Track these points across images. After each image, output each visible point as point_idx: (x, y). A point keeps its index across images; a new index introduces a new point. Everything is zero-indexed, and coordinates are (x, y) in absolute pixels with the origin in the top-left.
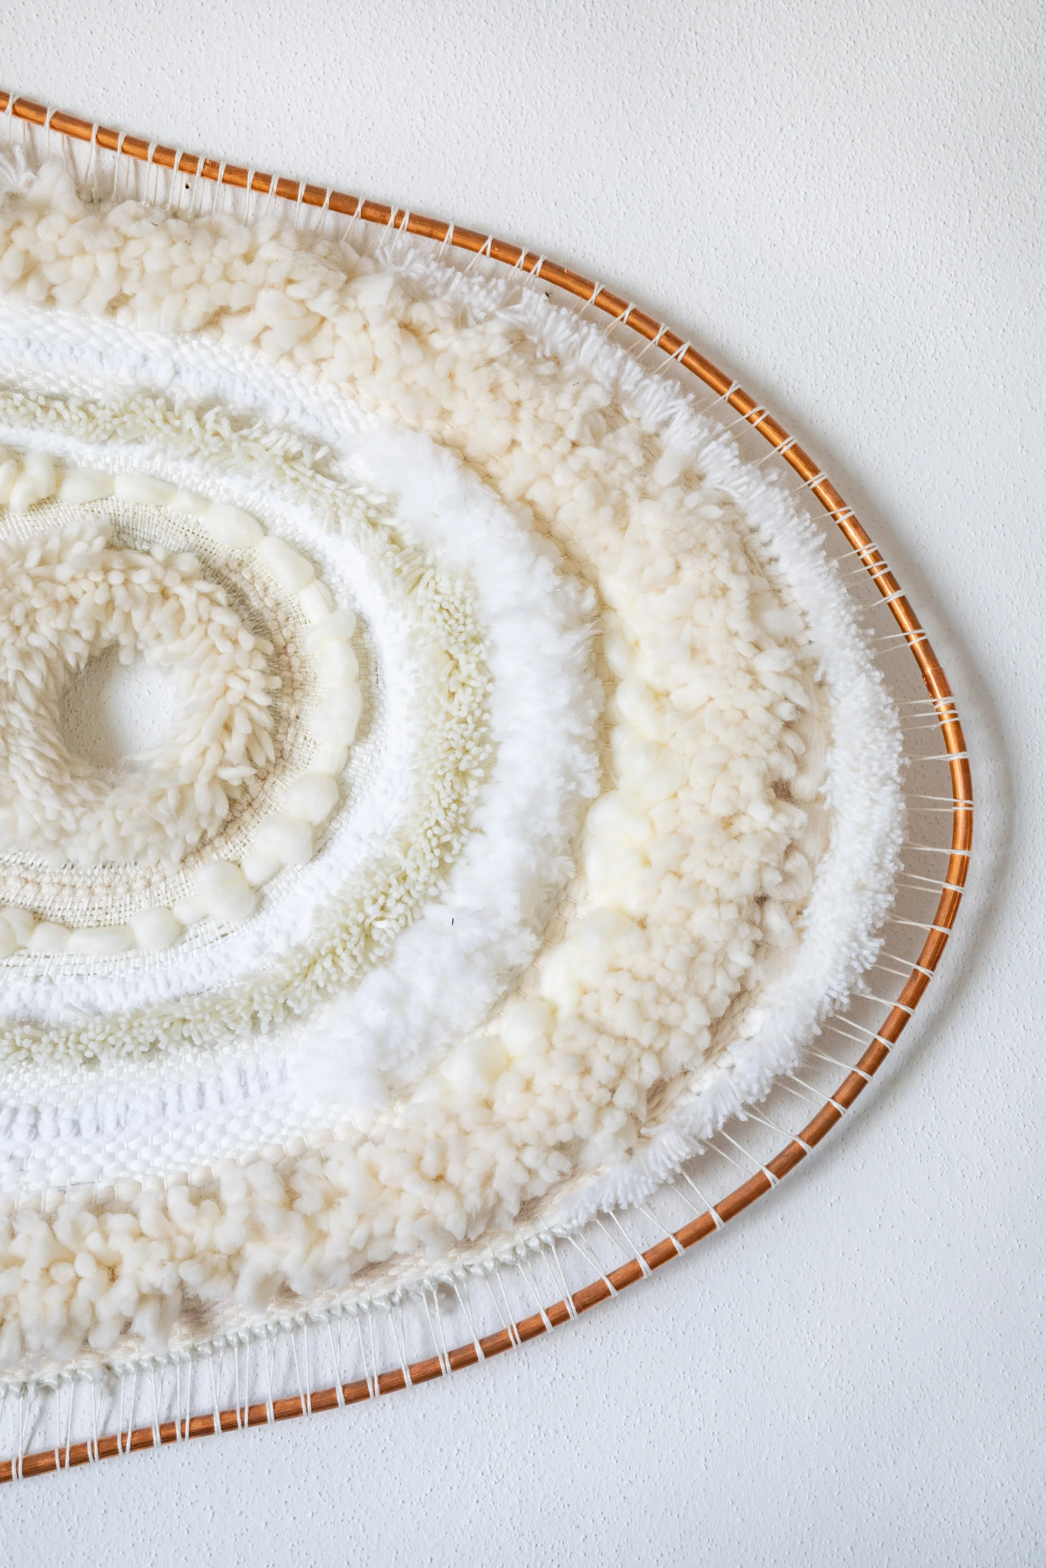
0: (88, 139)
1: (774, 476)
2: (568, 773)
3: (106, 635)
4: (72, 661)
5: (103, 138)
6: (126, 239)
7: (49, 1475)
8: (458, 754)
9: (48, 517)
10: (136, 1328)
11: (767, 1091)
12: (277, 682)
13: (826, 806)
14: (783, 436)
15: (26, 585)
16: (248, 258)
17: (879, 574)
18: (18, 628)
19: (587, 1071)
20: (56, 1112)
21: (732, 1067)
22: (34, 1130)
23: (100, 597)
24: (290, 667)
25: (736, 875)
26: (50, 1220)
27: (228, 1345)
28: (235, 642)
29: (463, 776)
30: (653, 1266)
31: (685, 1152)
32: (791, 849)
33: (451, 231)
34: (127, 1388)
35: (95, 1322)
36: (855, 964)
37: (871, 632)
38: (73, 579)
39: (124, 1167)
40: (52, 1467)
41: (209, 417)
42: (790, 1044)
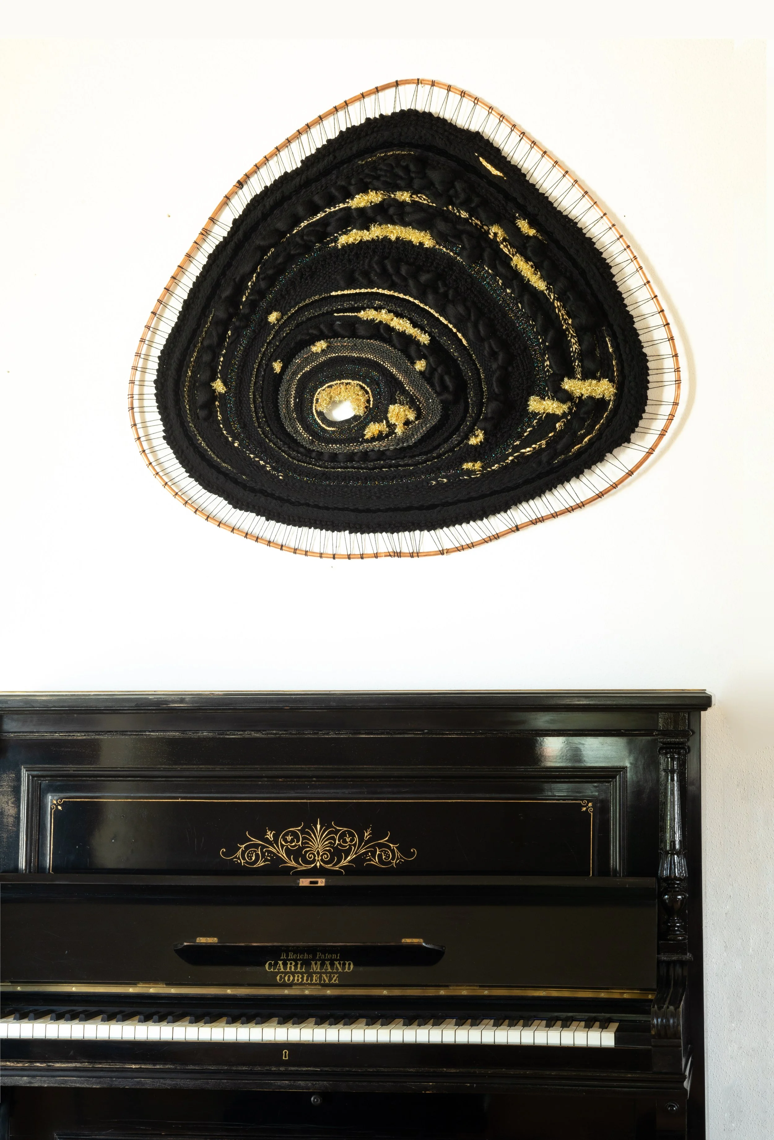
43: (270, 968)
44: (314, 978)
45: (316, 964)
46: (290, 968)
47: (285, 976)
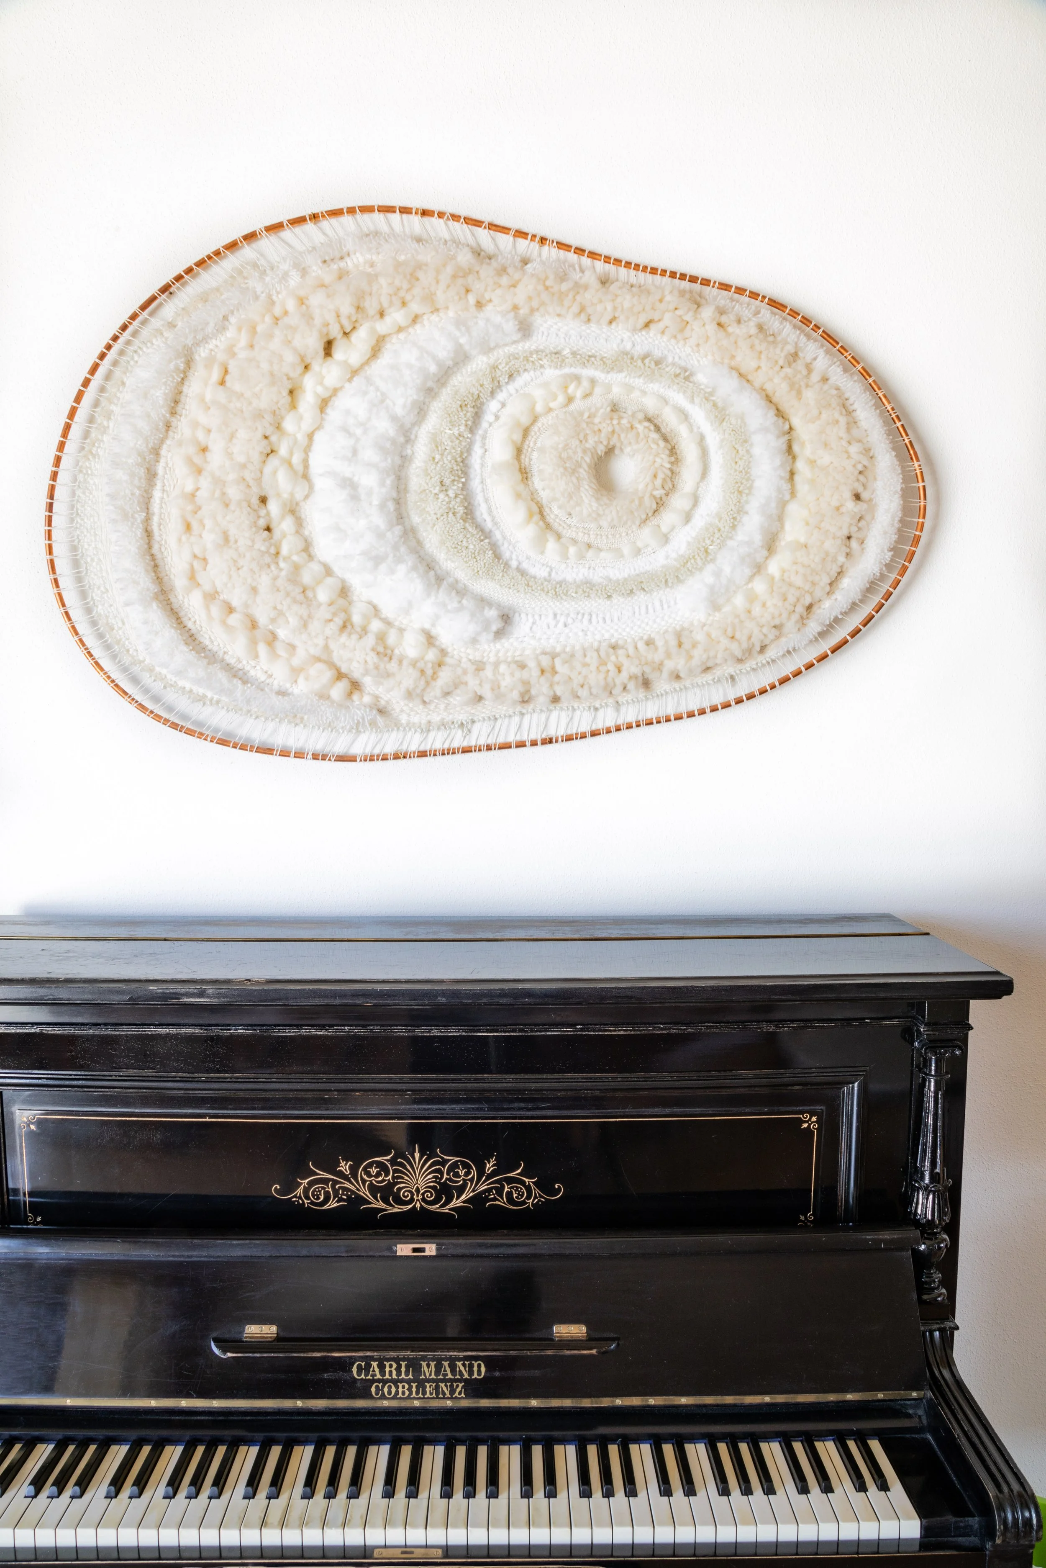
0: (600, 260)
1: (856, 378)
2: (779, 490)
3: (612, 443)
4: (600, 453)
5: (606, 260)
6: (617, 296)
7: (599, 736)
8: (739, 484)
9: (589, 401)
10: (628, 687)
11: (849, 607)
12: (673, 459)
13: (874, 503)
14: (859, 363)
15: (584, 426)
16: (661, 301)
17: (894, 416)
18: (581, 441)
19: (785, 600)
20: (597, 615)
21: (836, 599)
22: (590, 621)
23: (610, 429)
24: (676, 454)
25: (841, 528)
26: (598, 651)
27: (658, 696)
28: (658, 444)
29: (740, 492)
30: (806, 669)
31: (819, 629)
32: (860, 519)
33: (734, 288)
34: (623, 709)
35: (615, 685)
36: (882, 561)
37: (891, 437)
38: (600, 423)
39: (621, 634)
40: (600, 734)
41: (647, 361)
42: (858, 590)
43: (359, 1374)
44: (428, 1389)
45: (428, 1366)
46: (391, 1372)
47: (383, 1387)
